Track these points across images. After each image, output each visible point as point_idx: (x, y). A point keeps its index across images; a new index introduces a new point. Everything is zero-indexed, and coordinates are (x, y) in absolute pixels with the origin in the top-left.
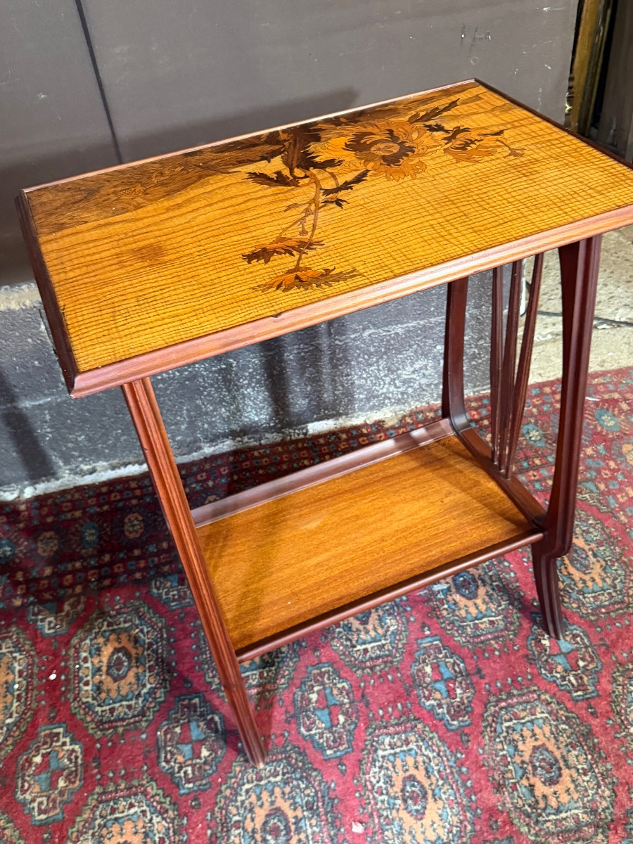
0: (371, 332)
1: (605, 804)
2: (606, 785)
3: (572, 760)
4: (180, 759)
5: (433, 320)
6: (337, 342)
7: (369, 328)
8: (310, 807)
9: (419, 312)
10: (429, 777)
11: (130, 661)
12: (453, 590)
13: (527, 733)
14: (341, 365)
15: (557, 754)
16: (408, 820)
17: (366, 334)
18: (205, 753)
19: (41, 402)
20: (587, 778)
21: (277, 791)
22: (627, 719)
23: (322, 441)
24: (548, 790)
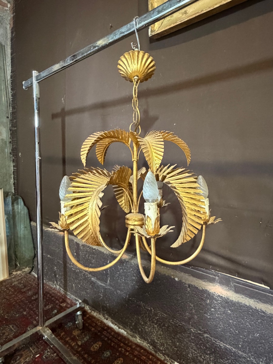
0: (208, 336)
5: (240, 352)
6: (192, 329)
7: (207, 333)
9: (233, 343)
14: (193, 343)
17: (206, 335)
19: (102, 285)
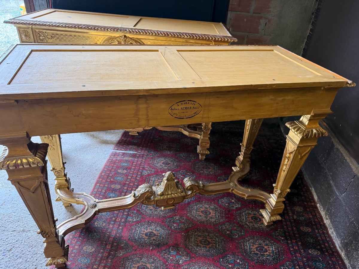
4: (227, 227)
18: (228, 232)
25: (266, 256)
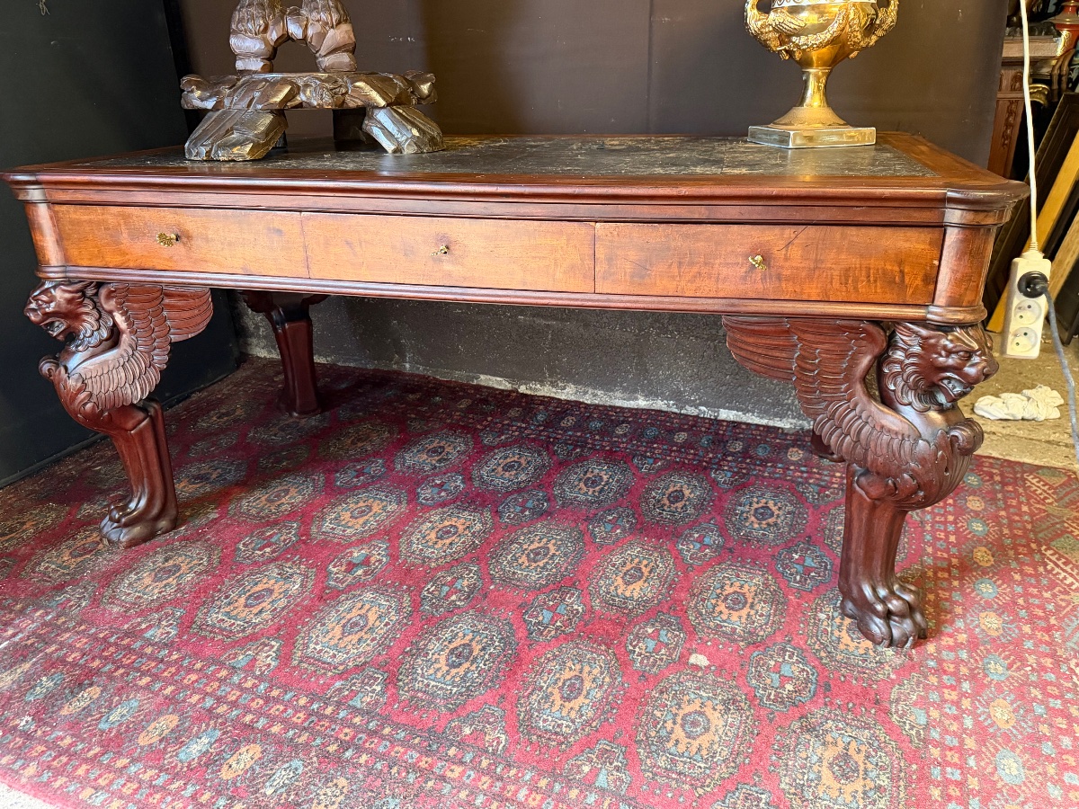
1: (762, 633)
2: (772, 627)
3: (758, 607)
4: (512, 510)
8: (565, 555)
10: (650, 573)
11: (519, 467)
12: (752, 512)
13: (738, 584)
15: (750, 600)
16: (620, 581)
18: (527, 513)
20: (758, 617)
21: (553, 541)
22: (821, 609)
23: (725, 424)
24: (726, 611)
25: (611, 480)
